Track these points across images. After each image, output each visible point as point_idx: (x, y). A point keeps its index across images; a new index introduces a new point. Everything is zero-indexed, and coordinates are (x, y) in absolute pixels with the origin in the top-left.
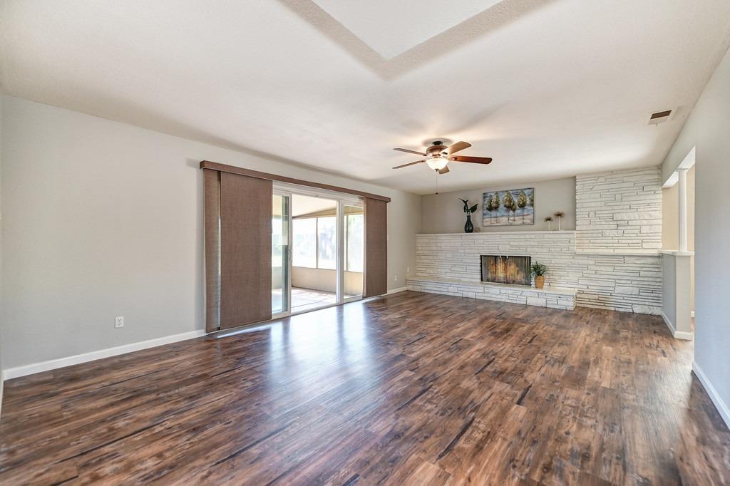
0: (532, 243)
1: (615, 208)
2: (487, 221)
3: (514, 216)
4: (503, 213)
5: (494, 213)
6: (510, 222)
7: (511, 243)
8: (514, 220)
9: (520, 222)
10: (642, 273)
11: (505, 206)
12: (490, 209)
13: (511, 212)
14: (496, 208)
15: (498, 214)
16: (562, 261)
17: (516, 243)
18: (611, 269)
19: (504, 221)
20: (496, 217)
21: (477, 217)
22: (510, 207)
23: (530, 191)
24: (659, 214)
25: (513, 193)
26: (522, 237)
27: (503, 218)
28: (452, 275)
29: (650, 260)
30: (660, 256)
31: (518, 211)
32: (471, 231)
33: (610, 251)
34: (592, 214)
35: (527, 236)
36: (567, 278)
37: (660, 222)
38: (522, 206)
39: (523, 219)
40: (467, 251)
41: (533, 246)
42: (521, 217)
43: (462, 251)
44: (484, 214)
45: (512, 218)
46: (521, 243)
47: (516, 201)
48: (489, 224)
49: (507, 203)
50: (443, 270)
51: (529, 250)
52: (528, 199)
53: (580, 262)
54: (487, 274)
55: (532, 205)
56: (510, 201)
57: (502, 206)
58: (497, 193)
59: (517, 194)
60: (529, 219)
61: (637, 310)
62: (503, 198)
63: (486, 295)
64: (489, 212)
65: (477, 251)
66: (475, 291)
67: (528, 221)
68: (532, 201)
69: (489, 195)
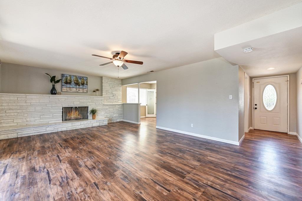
0: (89, 101)
1: (113, 90)
2: (65, 89)
3: (79, 88)
4: (73, 86)
5: (68, 86)
6: (77, 91)
7: (80, 101)
8: (79, 90)
9: (82, 91)
10: (119, 110)
11: (75, 83)
12: (66, 83)
13: (78, 86)
14: (70, 83)
15: (71, 86)
16: (100, 108)
17: (82, 101)
18: (112, 109)
19: (74, 90)
20: (70, 88)
21: (58, 86)
22: (77, 84)
23: (86, 78)
24: (121, 93)
25: (79, 78)
26: (85, 98)
27: (73, 89)
28: (41, 121)
29: (120, 106)
30: (123, 105)
31: (81, 86)
32: (55, 94)
33: (111, 104)
34: (107, 91)
35: (87, 98)
36: (101, 114)
37: (121, 95)
38: (83, 84)
39: (83, 90)
40: (53, 105)
41: (89, 102)
42: (82, 89)
43: (50, 105)
44: (62, 85)
45: (78, 89)
46: (85, 101)
47: (80, 81)
48: (66, 90)
49: (76, 82)
50: (33, 119)
51: (88, 104)
52: (85, 82)
53: (105, 107)
54: (66, 117)
55: (87, 85)
56: (77, 81)
57: (73, 83)
58: (70, 76)
59: (81, 79)
60: (86, 90)
61: (118, 121)
62: (73, 79)
63: (73, 127)
64: (66, 85)
65: (61, 105)
66: (66, 126)
67: (85, 91)
68: (87, 83)
69: (65, 76)
